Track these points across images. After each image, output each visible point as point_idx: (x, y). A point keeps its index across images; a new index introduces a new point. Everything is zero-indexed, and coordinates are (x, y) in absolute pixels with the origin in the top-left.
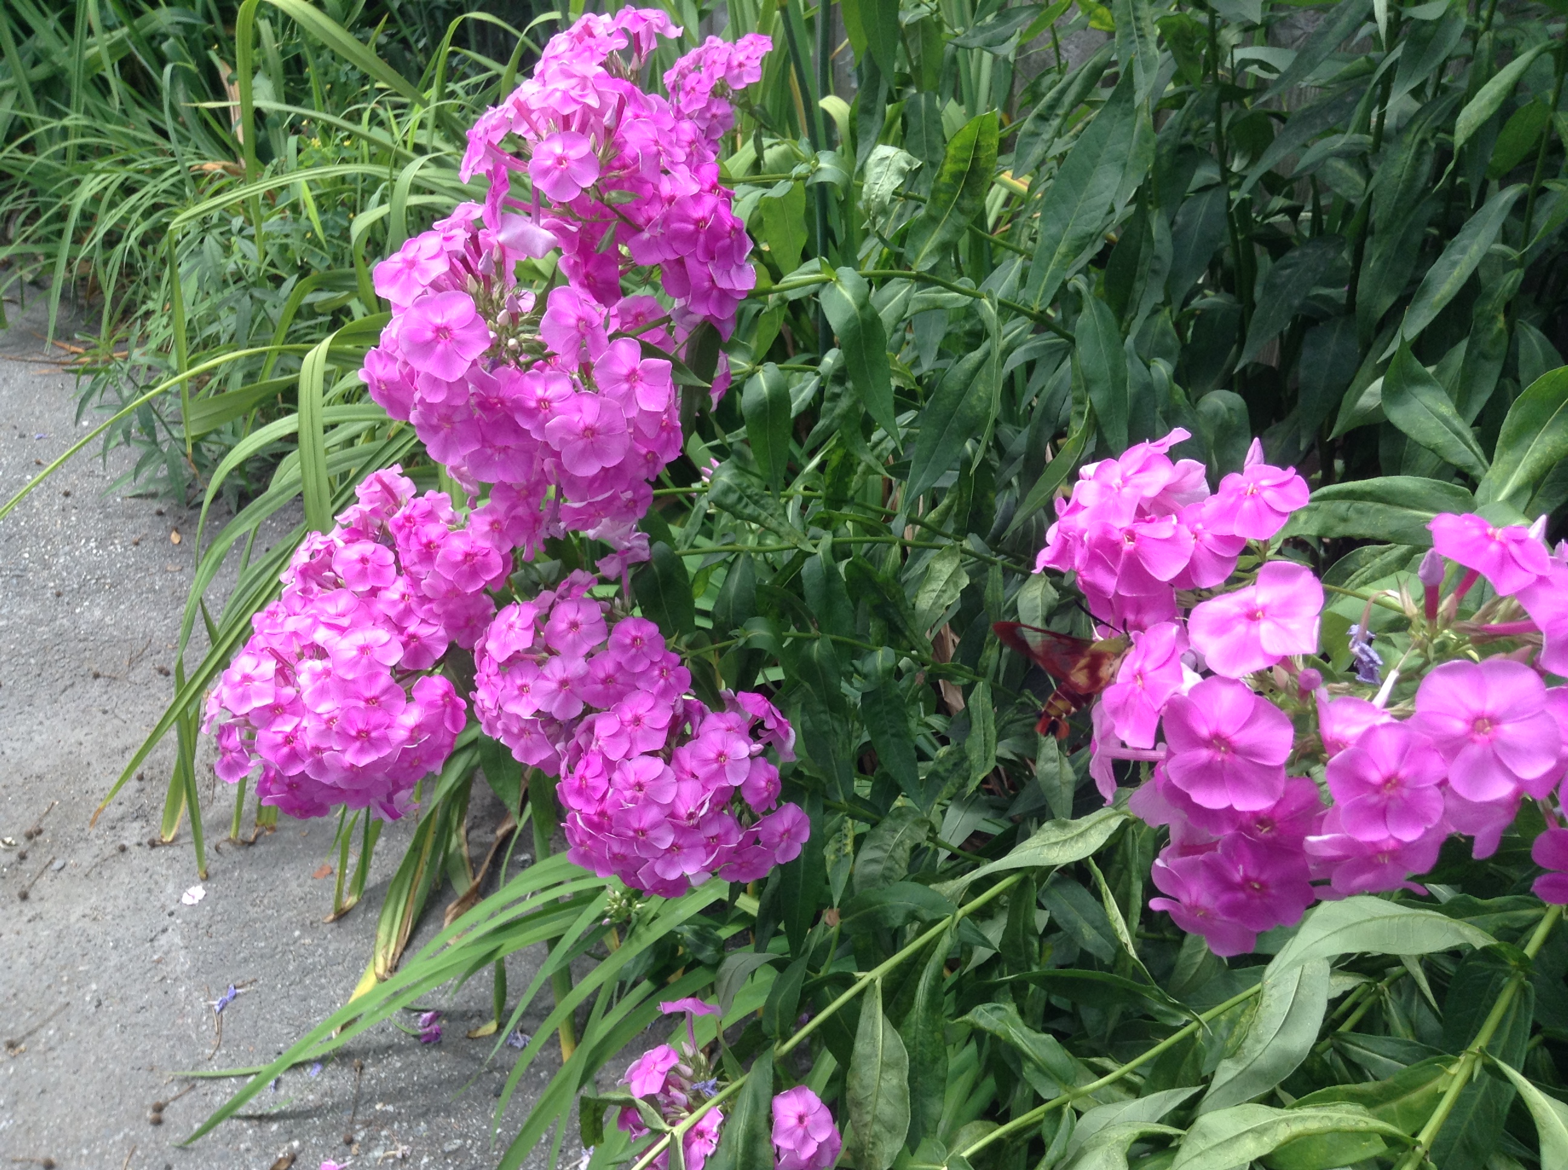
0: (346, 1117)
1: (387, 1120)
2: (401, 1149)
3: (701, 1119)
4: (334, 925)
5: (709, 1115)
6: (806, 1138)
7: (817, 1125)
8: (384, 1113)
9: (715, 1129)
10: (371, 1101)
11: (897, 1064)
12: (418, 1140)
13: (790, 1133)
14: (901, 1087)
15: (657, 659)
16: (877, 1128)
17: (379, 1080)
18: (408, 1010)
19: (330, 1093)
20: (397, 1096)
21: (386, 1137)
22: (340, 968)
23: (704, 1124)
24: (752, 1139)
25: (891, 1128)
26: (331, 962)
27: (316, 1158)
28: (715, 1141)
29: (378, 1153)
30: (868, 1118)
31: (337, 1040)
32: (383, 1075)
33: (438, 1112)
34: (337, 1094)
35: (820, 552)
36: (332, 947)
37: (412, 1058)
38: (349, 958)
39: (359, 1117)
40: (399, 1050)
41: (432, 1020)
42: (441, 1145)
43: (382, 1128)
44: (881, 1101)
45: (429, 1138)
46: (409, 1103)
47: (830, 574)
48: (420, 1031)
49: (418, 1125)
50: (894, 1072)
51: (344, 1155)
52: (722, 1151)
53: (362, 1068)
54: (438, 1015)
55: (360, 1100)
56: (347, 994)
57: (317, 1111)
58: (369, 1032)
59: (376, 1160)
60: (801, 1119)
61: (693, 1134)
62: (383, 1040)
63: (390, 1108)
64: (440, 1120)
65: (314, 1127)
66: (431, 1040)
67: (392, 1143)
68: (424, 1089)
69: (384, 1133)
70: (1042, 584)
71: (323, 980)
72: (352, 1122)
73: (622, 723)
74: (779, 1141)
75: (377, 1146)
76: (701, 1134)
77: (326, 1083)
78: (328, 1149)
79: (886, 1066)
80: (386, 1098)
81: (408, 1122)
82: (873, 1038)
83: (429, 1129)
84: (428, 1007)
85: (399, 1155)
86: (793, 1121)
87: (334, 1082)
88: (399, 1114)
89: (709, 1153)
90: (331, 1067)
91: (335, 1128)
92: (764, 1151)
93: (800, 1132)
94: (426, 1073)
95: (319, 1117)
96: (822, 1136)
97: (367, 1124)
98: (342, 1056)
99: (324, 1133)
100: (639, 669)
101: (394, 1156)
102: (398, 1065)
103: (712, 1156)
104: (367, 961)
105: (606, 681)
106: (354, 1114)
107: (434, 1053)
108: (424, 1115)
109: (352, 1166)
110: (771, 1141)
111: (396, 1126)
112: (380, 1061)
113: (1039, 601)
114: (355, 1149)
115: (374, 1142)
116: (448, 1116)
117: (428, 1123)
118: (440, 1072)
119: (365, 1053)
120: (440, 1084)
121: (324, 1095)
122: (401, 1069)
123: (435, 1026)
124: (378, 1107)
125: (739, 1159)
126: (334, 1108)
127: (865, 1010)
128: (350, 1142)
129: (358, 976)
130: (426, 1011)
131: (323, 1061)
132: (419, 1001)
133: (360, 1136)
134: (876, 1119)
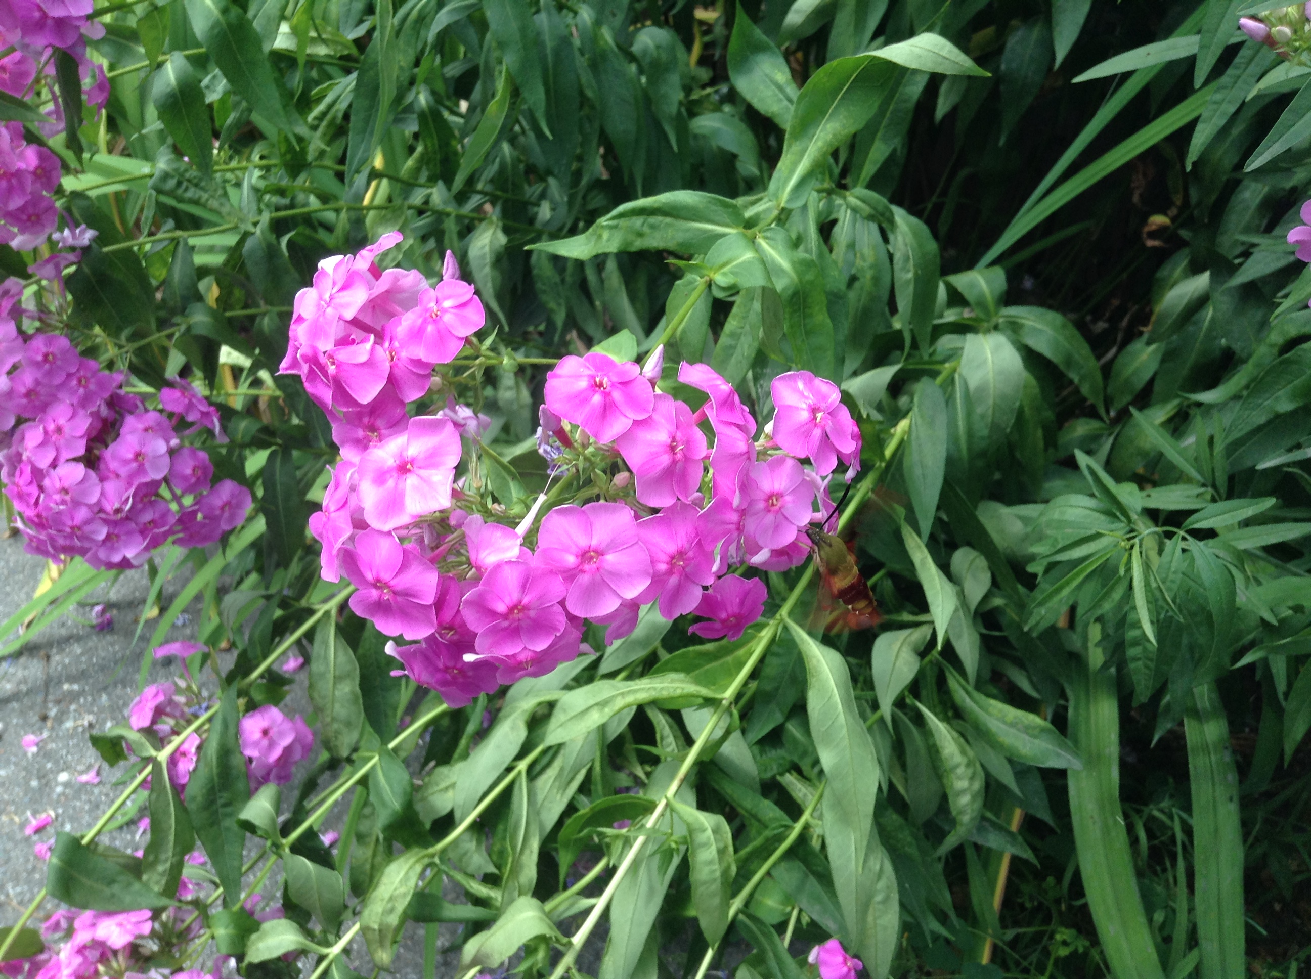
0: (39, 699)
1: (73, 697)
2: (88, 718)
3: (182, 743)
4: (12, 541)
5: (187, 739)
6: (272, 745)
7: (281, 734)
8: (70, 692)
9: (193, 750)
10: (60, 683)
11: (349, 675)
12: (102, 710)
13: (256, 744)
14: (353, 692)
15: (73, 370)
16: (336, 726)
17: (65, 667)
18: (82, 605)
19: (24, 681)
20: (80, 676)
21: (75, 711)
22: (21, 576)
23: (186, 747)
24: (225, 753)
25: (348, 724)
26: (12, 572)
27: (18, 735)
28: (194, 759)
29: (69, 724)
30: (328, 719)
31: (24, 636)
32: (67, 661)
33: (115, 685)
34: (30, 681)
35: (258, 231)
36: (12, 560)
37: (90, 644)
38: (28, 567)
39: (51, 697)
40: (78, 638)
41: (103, 612)
42: (121, 711)
43: (71, 703)
44: (337, 706)
45: (111, 707)
46: (91, 681)
47: (271, 252)
48: (94, 622)
49: (101, 696)
50: (348, 681)
51: (41, 730)
52: (201, 765)
53: (48, 658)
54: (109, 606)
55: (49, 683)
56: (29, 596)
57: (15, 696)
58: (51, 627)
59: (68, 730)
60: (265, 732)
61: (178, 754)
62: (63, 632)
63: (76, 687)
64: (119, 691)
65: (13, 710)
66: (105, 627)
67: (80, 714)
68: (103, 668)
69: (73, 707)
70: (491, 232)
71: (8, 589)
72: (45, 702)
73: (46, 432)
74: (249, 752)
75: (68, 719)
76: (184, 754)
77: (20, 673)
78: (27, 726)
79: (338, 679)
80: (71, 679)
81: (92, 695)
82: (326, 658)
83: (110, 699)
84: (100, 600)
85: (86, 723)
86: (257, 735)
87: (26, 672)
88: (84, 690)
89: (191, 768)
90: (23, 660)
91: (31, 708)
92: (237, 761)
93: (265, 742)
94: (103, 654)
95: (17, 701)
96: (286, 741)
97: (58, 702)
98: (29, 650)
99: (22, 713)
100: (57, 381)
101: (83, 725)
102: (79, 651)
103: (195, 770)
104: (43, 568)
105: (28, 394)
106: (46, 695)
107: (109, 638)
108: (105, 689)
109: (49, 737)
110: (241, 753)
111: (82, 700)
112: (63, 650)
113: (487, 249)
114: (49, 723)
115: (64, 717)
116: (125, 686)
117: (109, 695)
118: (115, 653)
119: (50, 644)
120: (116, 663)
121: (20, 683)
122: (82, 654)
123: (108, 615)
124: (66, 687)
125: (215, 770)
126: (28, 693)
127: (318, 638)
128: (44, 718)
129: (37, 581)
130: (97, 604)
131: (17, 655)
132: (91, 595)
133: (53, 712)
134: (334, 719)
